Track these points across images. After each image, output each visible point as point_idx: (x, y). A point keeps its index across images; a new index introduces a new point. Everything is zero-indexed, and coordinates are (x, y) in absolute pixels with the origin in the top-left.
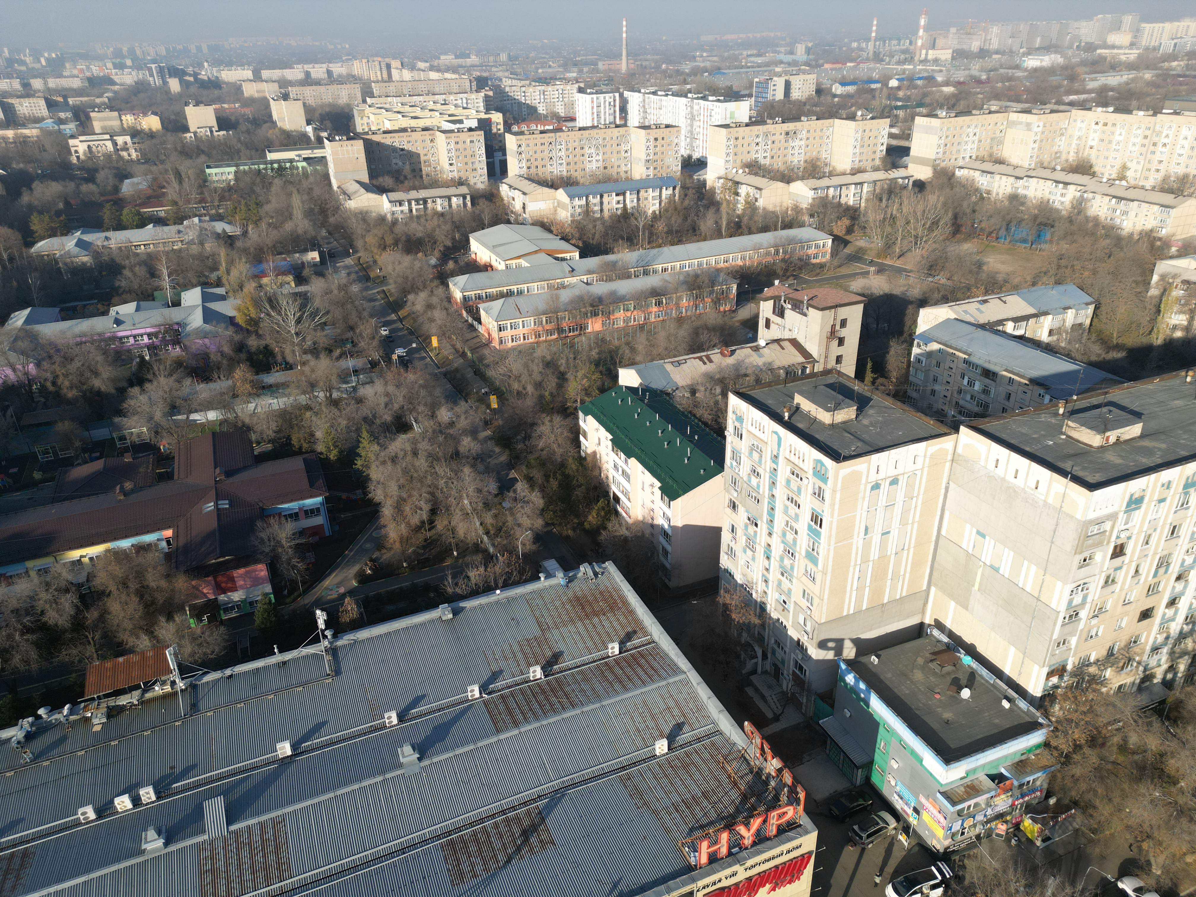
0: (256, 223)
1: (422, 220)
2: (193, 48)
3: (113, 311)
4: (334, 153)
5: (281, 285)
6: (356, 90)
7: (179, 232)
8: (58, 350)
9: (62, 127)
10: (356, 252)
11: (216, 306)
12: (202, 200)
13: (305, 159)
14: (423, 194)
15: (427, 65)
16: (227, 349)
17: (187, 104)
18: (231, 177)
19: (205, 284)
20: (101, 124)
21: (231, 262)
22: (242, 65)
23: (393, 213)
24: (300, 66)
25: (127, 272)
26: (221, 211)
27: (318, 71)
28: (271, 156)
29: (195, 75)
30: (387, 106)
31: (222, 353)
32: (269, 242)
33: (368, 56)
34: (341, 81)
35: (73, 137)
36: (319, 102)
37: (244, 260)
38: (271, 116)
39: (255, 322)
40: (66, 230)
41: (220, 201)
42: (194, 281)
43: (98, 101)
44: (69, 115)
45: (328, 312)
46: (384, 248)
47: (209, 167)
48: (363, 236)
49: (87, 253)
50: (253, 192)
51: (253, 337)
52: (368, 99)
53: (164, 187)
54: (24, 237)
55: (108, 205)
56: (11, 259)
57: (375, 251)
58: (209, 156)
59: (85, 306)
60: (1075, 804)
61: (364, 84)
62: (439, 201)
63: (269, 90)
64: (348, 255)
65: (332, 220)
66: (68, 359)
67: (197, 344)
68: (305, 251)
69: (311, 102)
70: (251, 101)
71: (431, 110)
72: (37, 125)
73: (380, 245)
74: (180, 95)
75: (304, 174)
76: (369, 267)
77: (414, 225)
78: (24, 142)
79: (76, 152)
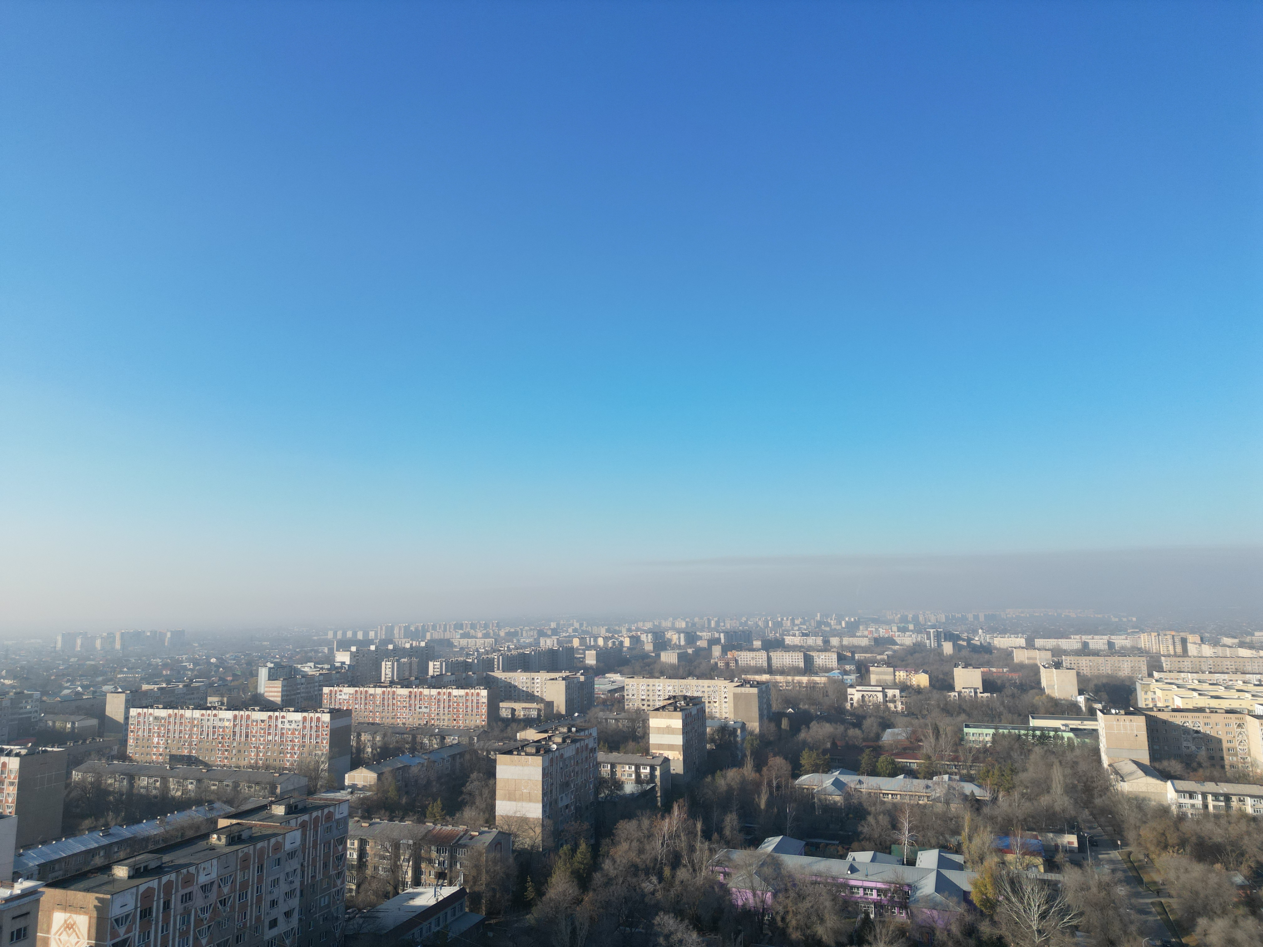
0: (1008, 790)
1: (1223, 821)
2: (970, 617)
3: (851, 855)
4: (1108, 727)
5: (1028, 867)
6: (1142, 664)
7: (927, 787)
8: (794, 885)
9: (845, 677)
10: (1125, 844)
11: (952, 875)
12: (956, 759)
13: (1072, 730)
14: (1224, 788)
15: (1236, 641)
16: (955, 929)
17: (956, 665)
18: (989, 739)
19: (943, 848)
20: (877, 677)
21: (974, 829)
22: (1016, 633)
23: (1180, 806)
24: (1078, 637)
25: (870, 819)
26: (973, 772)
27: (1098, 642)
28: (1033, 723)
29: (969, 640)
30: (1180, 682)
31: (949, 931)
32: (1019, 814)
33: (1159, 629)
34: (1124, 653)
35: (851, 686)
36: (1096, 672)
37: (989, 829)
38: (1039, 682)
39: (991, 904)
40: (827, 769)
41: (973, 761)
42: (933, 841)
43: (879, 657)
44: (853, 667)
45: (1081, 914)
46: (1165, 847)
47: (967, 726)
48: (1137, 828)
49: (840, 793)
50: (1010, 757)
51: (987, 922)
52: (1156, 674)
53: (921, 741)
54: (793, 769)
55: (867, 751)
56: (778, 787)
57: (1152, 848)
58: (969, 715)
59: (827, 845)
61: (1152, 657)
62: (1249, 801)
63: (1040, 658)
64: (1115, 847)
65: (1098, 801)
66: (801, 897)
67: (925, 914)
68: (1061, 832)
69: (1086, 671)
70: (1021, 667)
71: (1238, 691)
72: (826, 674)
73: (1158, 844)
74: (951, 657)
75: (1069, 745)
76: (1142, 867)
77: (1209, 826)
78: (813, 687)
79: (852, 699)
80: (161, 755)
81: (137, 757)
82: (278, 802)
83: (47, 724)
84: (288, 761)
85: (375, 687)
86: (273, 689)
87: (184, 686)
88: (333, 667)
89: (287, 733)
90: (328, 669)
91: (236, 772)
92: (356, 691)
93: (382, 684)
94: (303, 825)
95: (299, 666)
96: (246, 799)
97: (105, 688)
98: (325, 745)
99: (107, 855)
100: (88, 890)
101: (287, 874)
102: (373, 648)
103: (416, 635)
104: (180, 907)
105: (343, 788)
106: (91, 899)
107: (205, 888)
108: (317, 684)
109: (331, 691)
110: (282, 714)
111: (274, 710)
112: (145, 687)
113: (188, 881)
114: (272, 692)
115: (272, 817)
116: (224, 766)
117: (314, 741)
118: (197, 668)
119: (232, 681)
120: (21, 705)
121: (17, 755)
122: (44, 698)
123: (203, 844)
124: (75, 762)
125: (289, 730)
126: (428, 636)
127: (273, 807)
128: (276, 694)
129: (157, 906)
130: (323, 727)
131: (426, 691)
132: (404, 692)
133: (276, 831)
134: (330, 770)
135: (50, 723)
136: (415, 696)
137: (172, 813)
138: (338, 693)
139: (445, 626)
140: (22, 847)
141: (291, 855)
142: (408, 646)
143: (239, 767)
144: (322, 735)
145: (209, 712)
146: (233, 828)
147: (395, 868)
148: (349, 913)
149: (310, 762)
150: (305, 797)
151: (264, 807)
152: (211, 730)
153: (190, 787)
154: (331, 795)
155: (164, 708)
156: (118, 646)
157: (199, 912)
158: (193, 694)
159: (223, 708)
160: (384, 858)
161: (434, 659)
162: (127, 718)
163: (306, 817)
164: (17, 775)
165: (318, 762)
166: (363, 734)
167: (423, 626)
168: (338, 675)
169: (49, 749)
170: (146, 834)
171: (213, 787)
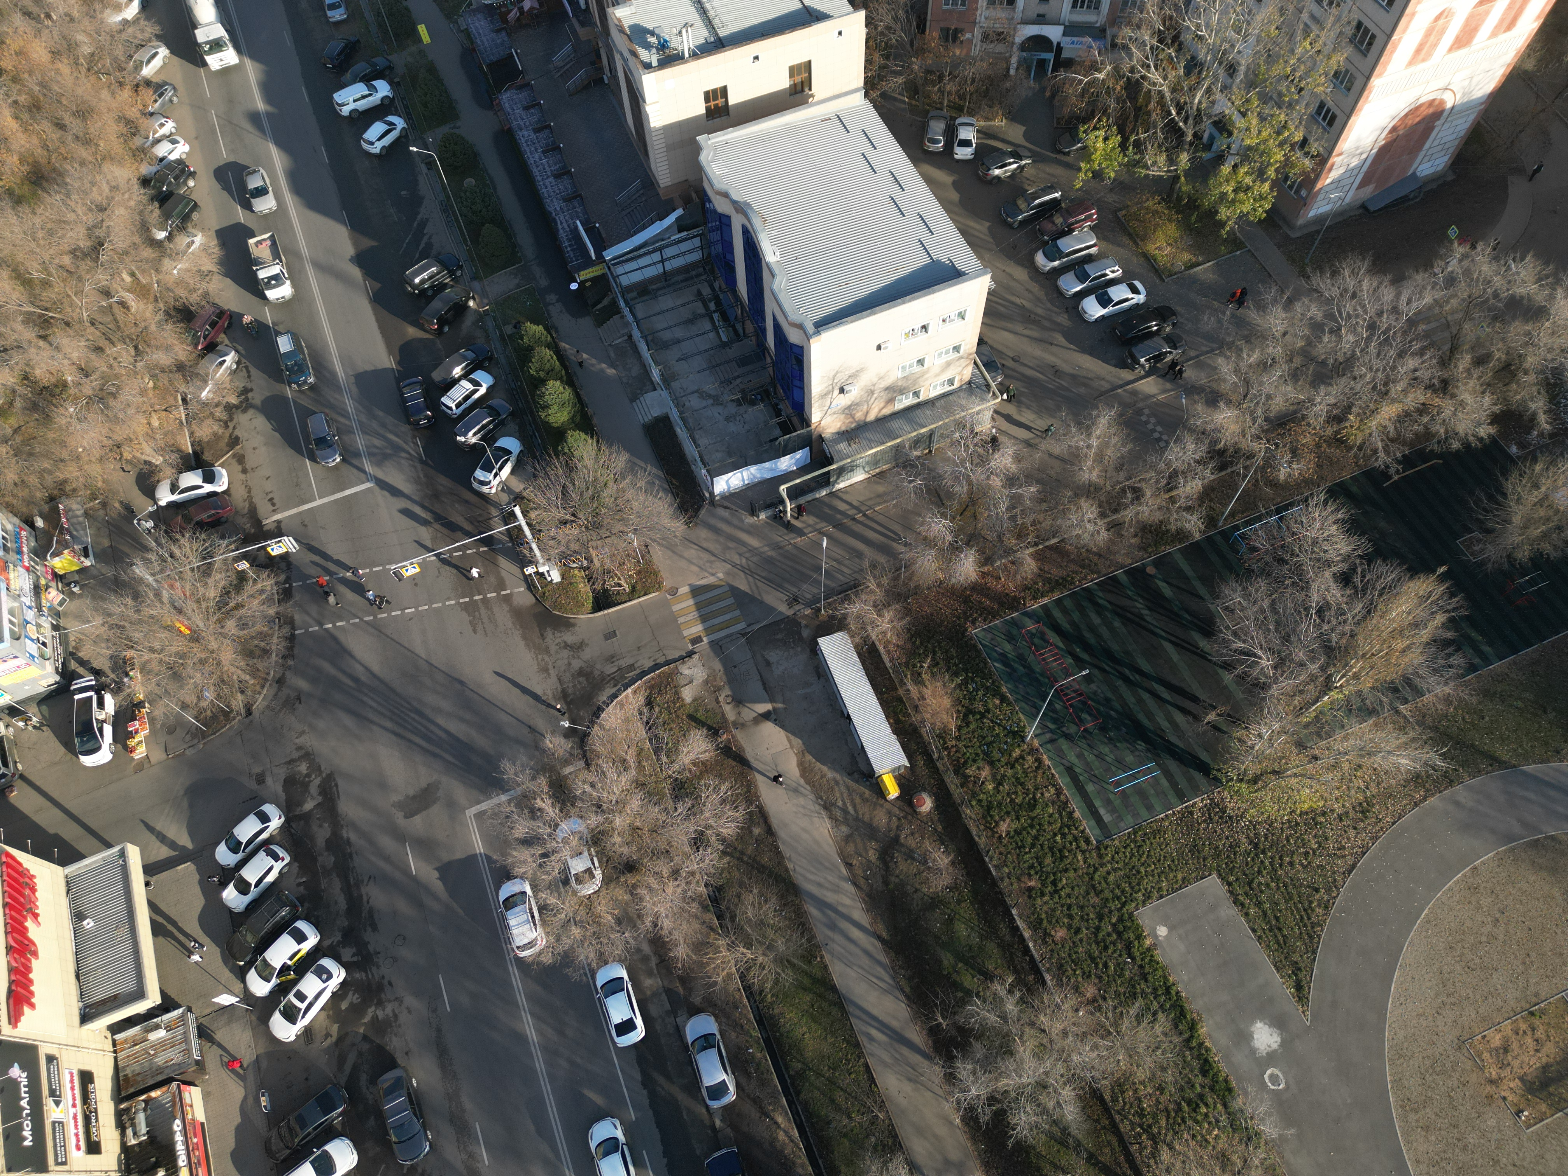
60: (52, 499)
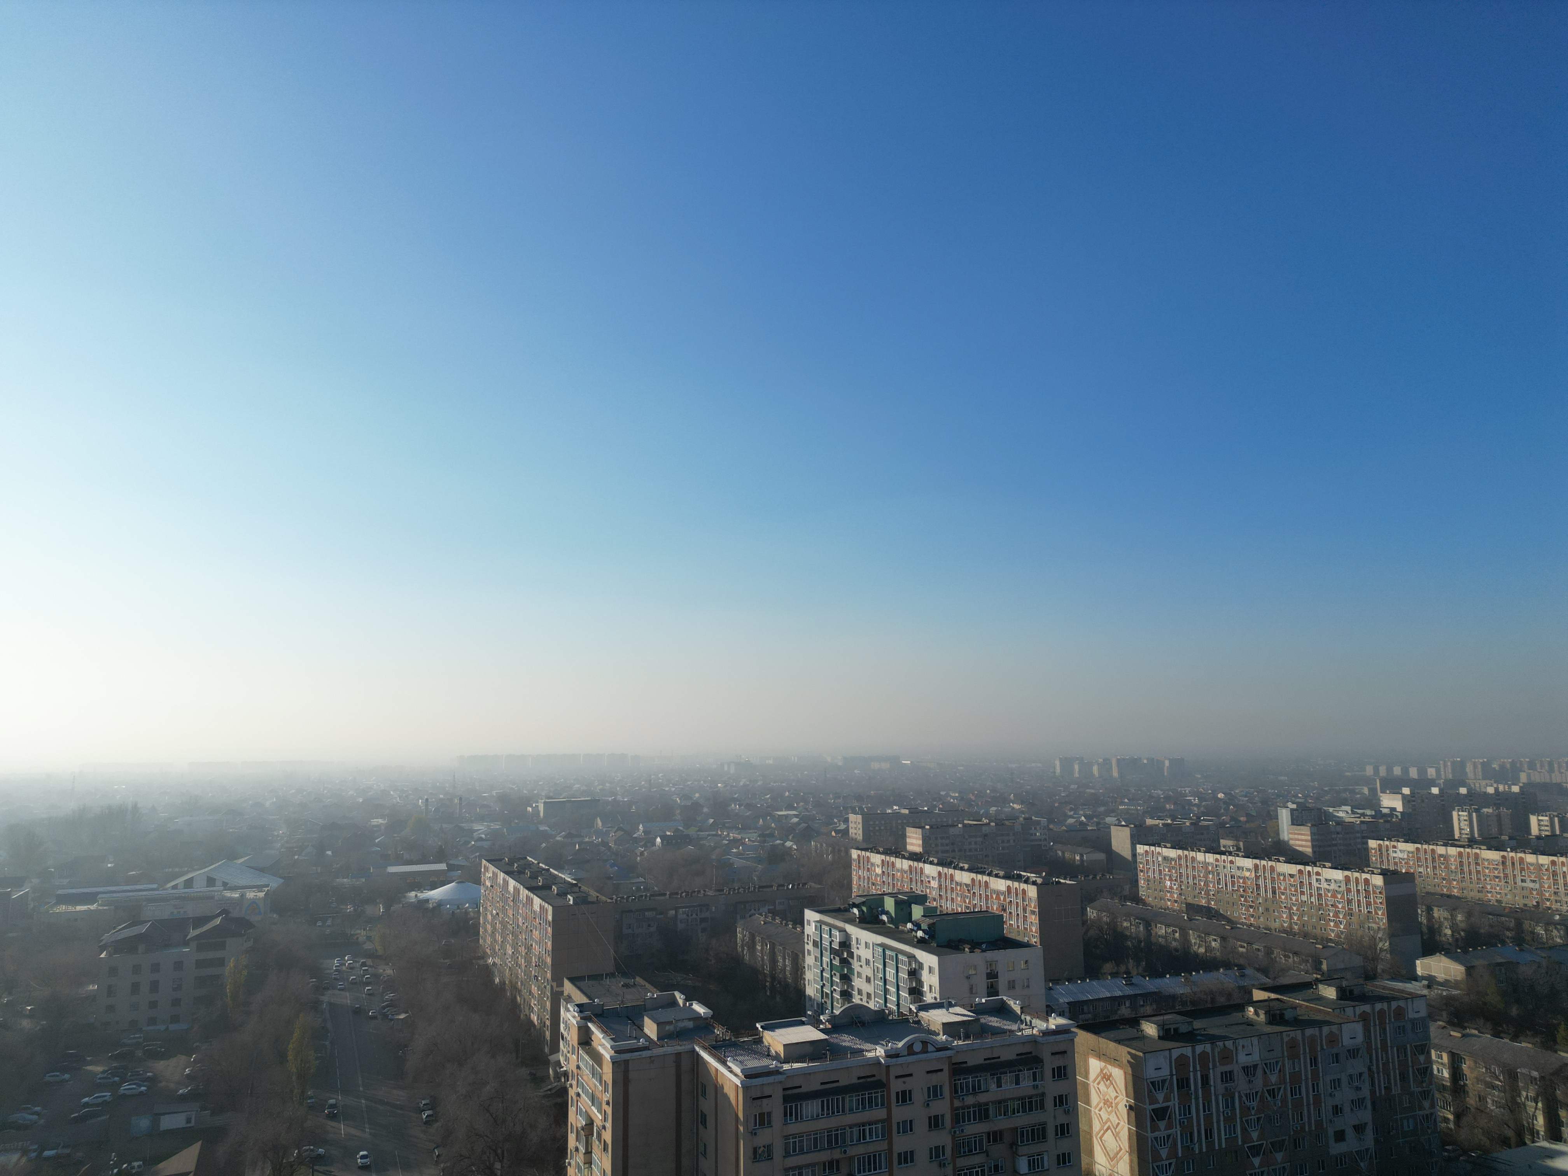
80: (1176, 901)
81: (1150, 900)
82: (1327, 979)
83: (1057, 854)
84: (1333, 931)
85: (1445, 845)
86: (1300, 837)
87: (1191, 824)
88: (1379, 814)
89: (1326, 895)
90: (1372, 816)
91: (1266, 934)
92: (1417, 849)
93: (1456, 843)
94: (1364, 1018)
95: (1331, 810)
96: (1284, 971)
97: (1108, 820)
98: (1381, 917)
99: (1133, 1007)
100: (1119, 1042)
101: (1351, 1076)
102: (1435, 791)
103: (1500, 776)
104: (1221, 1088)
105: (1415, 978)
106: (1123, 1052)
107: (1245, 1069)
108: (1358, 835)
109: (1380, 845)
110: (1316, 869)
111: (1305, 864)
112: (1149, 822)
113: (1227, 1057)
114: (1298, 840)
115: (1320, 999)
116: (1251, 925)
117: (1364, 910)
118: (1204, 803)
119: (1247, 822)
120: (1031, 832)
121: (1034, 883)
122: (1051, 826)
123: (1236, 1016)
124: (1089, 899)
125: (1328, 891)
126: (1523, 778)
127: (1320, 986)
128: (1304, 843)
129: (1195, 1078)
130: (1374, 892)
131: (1530, 858)
132: (1494, 855)
133: (1328, 1018)
134: (1392, 950)
135: (1060, 853)
136: (1513, 864)
137: (1198, 972)
138: (1391, 850)
139: (1551, 764)
140: (1051, 981)
141: (1353, 1053)
142: (1491, 790)
143: (1270, 929)
144: (1375, 903)
145: (1224, 857)
146: (1272, 1004)
147: (1514, 1106)
148: (1447, 1151)
149: (1362, 937)
150: (1361, 981)
151: (1307, 985)
152: (1229, 879)
153: (1213, 944)
154: (1399, 985)
155: (1172, 848)
156: (1115, 774)
157: (1244, 1098)
158: (1202, 834)
159: (1241, 854)
160: (1493, 1087)
161: (1538, 811)
162: (1134, 855)
163: (1367, 1008)
164: (1037, 903)
165: (1373, 938)
166: (1435, 909)
167: (1513, 764)
168: (1388, 826)
169: (1062, 881)
170: (1172, 991)
171: (1241, 949)
